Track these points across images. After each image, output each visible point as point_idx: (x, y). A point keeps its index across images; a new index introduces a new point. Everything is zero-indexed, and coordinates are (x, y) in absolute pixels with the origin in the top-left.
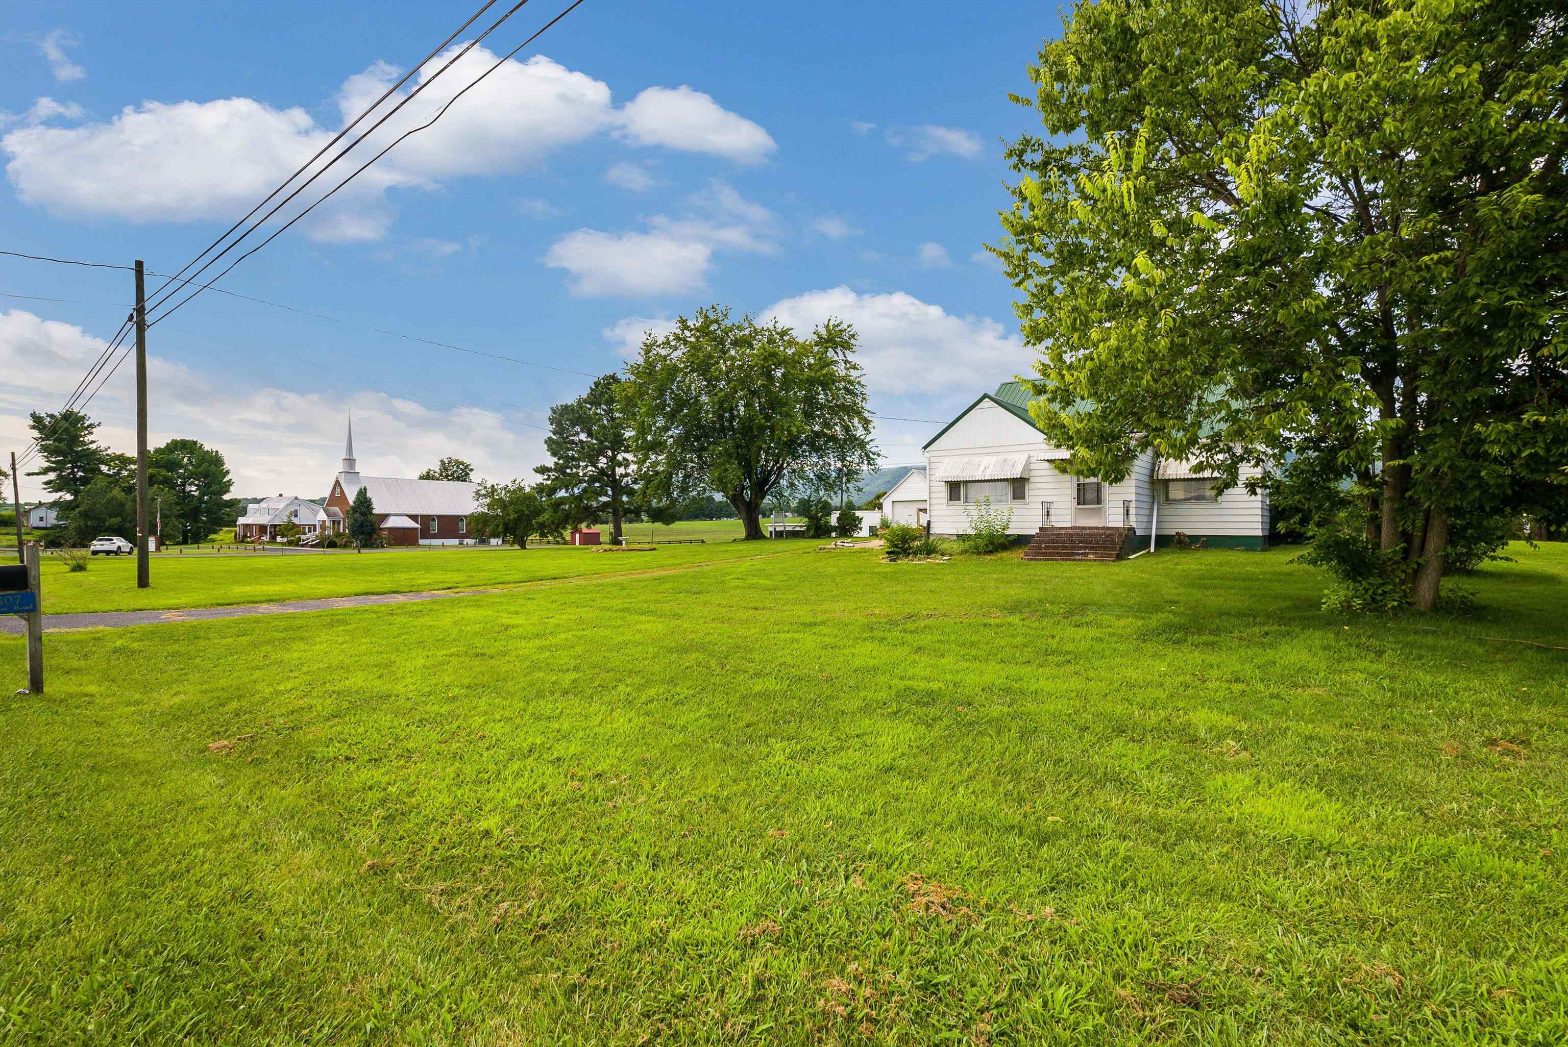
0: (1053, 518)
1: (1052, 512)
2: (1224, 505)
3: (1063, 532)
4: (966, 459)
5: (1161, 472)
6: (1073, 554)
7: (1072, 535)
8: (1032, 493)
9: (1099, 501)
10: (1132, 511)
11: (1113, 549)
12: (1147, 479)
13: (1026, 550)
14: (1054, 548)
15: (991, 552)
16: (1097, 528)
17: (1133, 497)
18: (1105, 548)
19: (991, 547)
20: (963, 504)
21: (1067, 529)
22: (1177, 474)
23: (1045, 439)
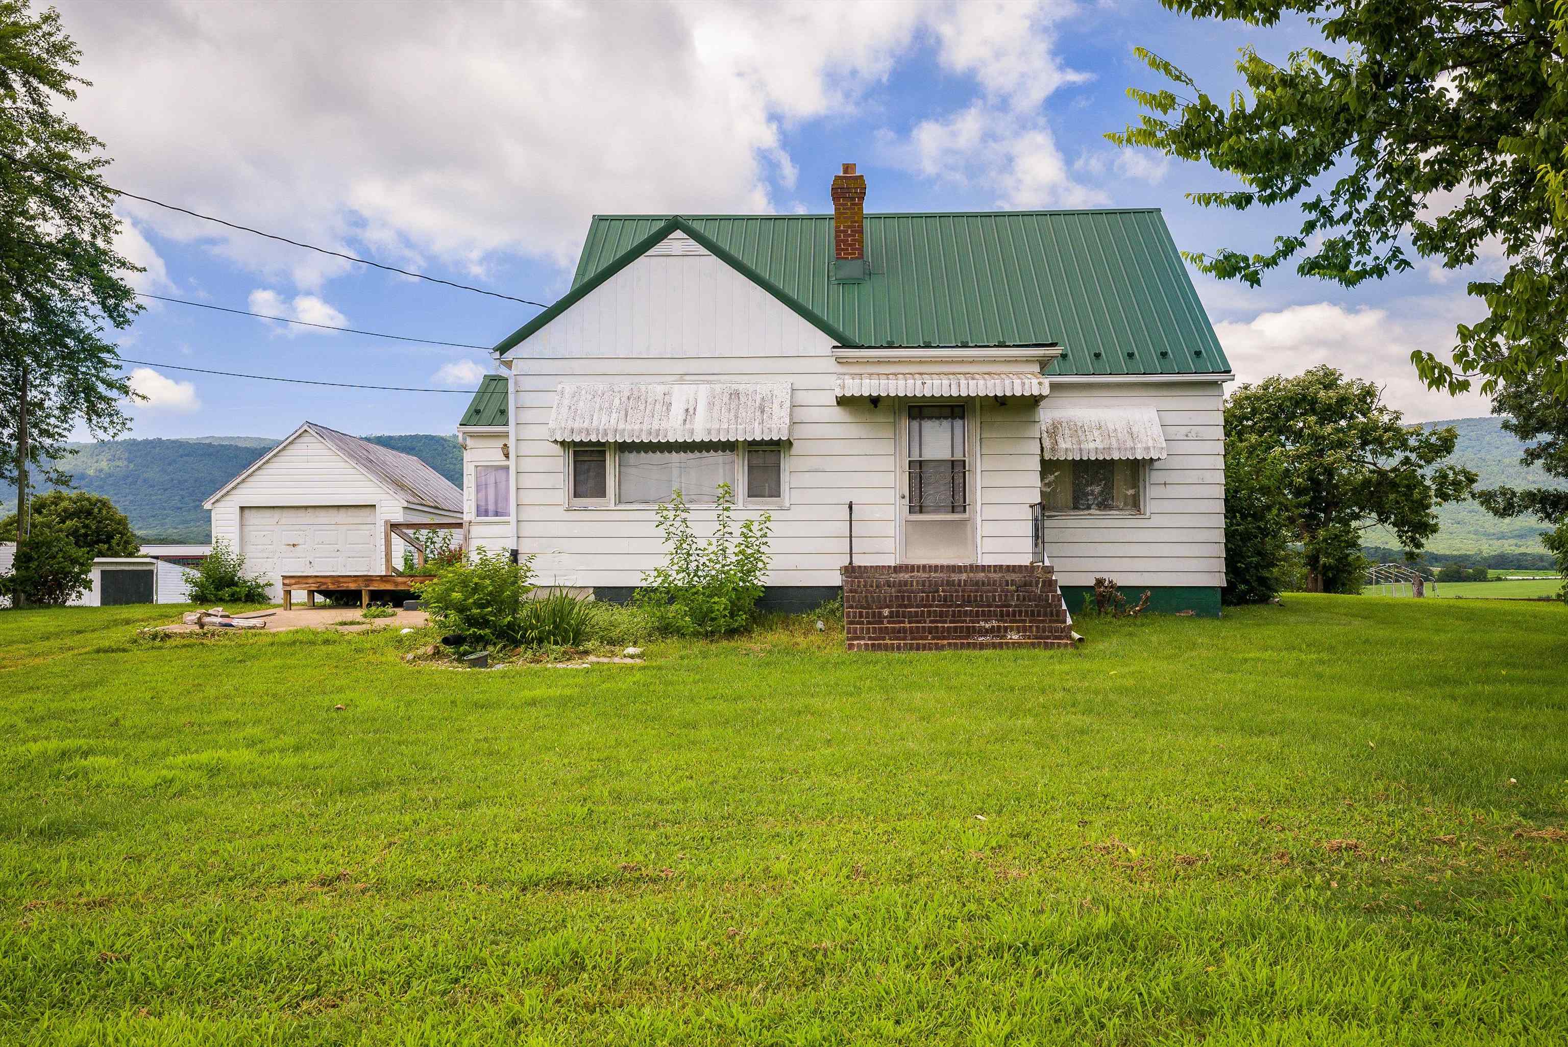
2: (1155, 521)
6: (970, 632)
7: (935, 586)
8: (797, 480)
17: (1037, 496)
20: (612, 507)
21: (913, 571)
22: (1080, 449)
23: (834, 347)
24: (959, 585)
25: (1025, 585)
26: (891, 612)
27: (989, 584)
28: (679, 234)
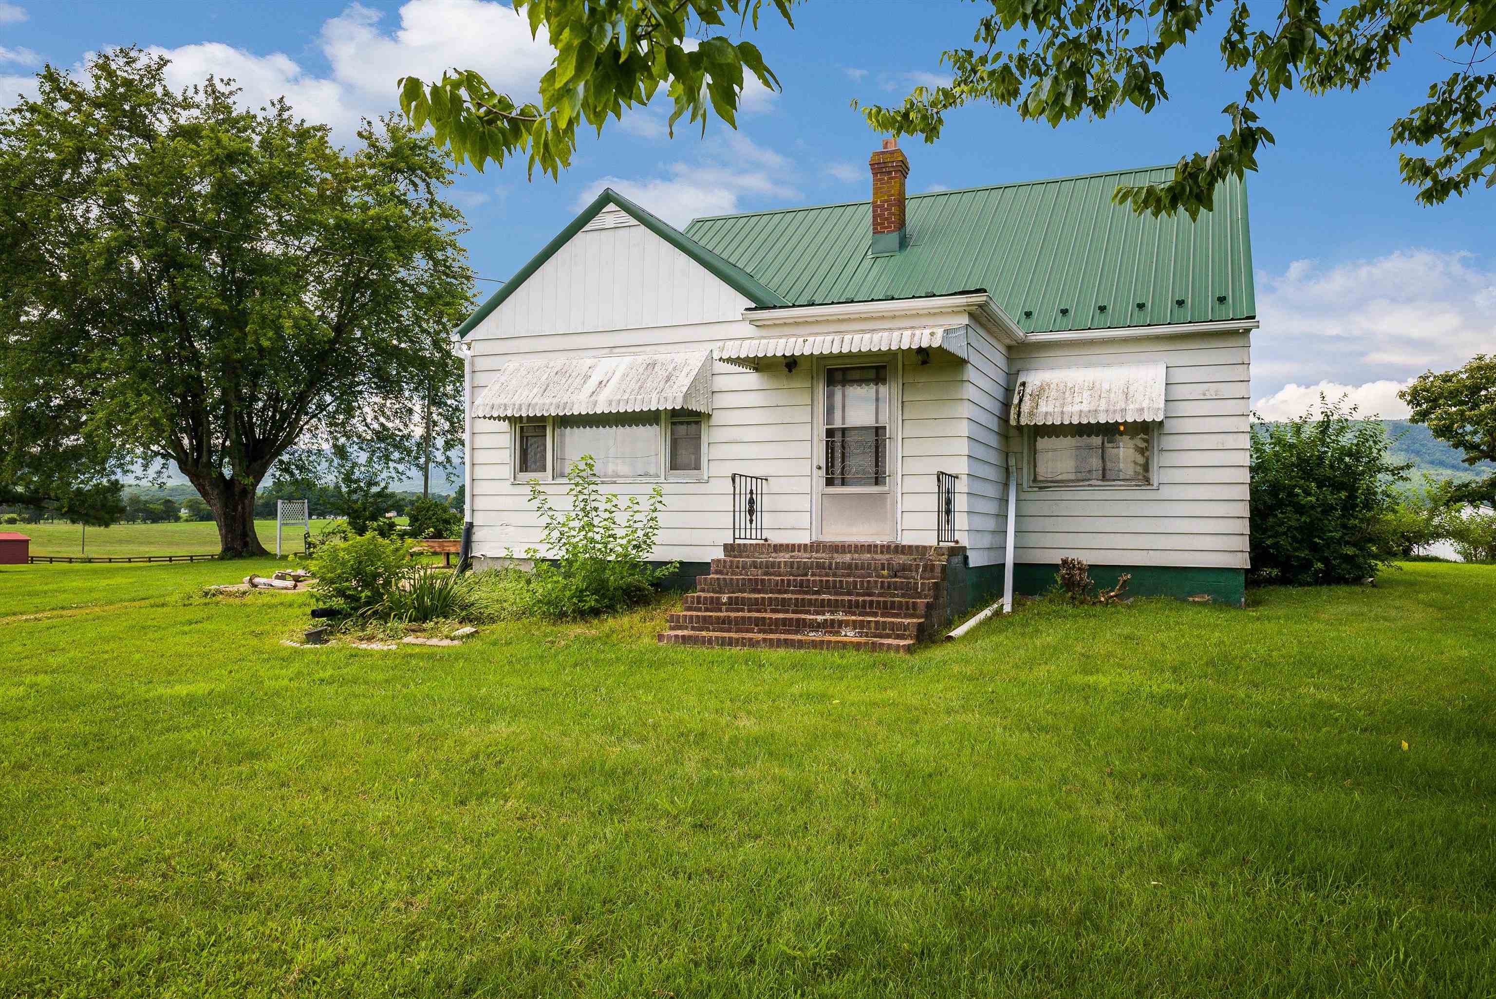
0: (767, 520)
1: (765, 503)
2: (1166, 492)
3: (784, 557)
4: (558, 361)
5: (1026, 407)
6: (800, 626)
7: (804, 568)
8: (717, 452)
9: (878, 479)
10: (961, 503)
11: (909, 610)
12: (994, 424)
13: (678, 610)
14: (756, 605)
15: (595, 612)
16: (870, 548)
17: (961, 467)
18: (887, 609)
19: (591, 601)
20: (550, 481)
21: (793, 551)
22: (1062, 413)
23: (747, 309)
24: (830, 568)
25: (904, 570)
26: (730, 598)
27: (863, 568)
28: (611, 207)
